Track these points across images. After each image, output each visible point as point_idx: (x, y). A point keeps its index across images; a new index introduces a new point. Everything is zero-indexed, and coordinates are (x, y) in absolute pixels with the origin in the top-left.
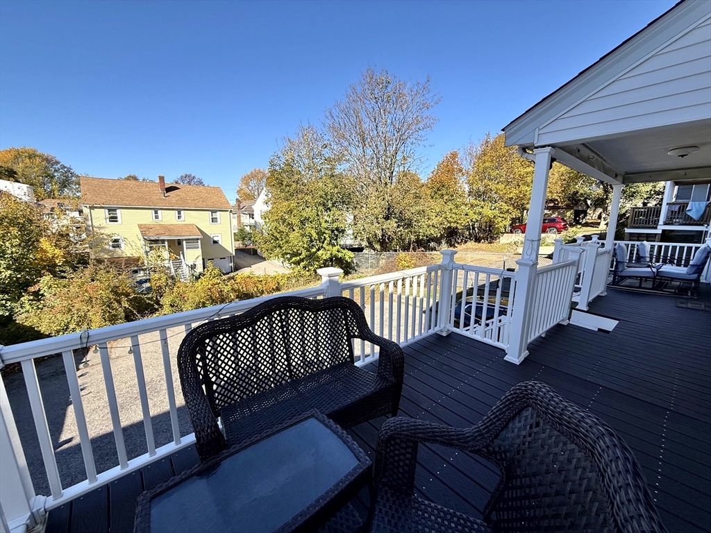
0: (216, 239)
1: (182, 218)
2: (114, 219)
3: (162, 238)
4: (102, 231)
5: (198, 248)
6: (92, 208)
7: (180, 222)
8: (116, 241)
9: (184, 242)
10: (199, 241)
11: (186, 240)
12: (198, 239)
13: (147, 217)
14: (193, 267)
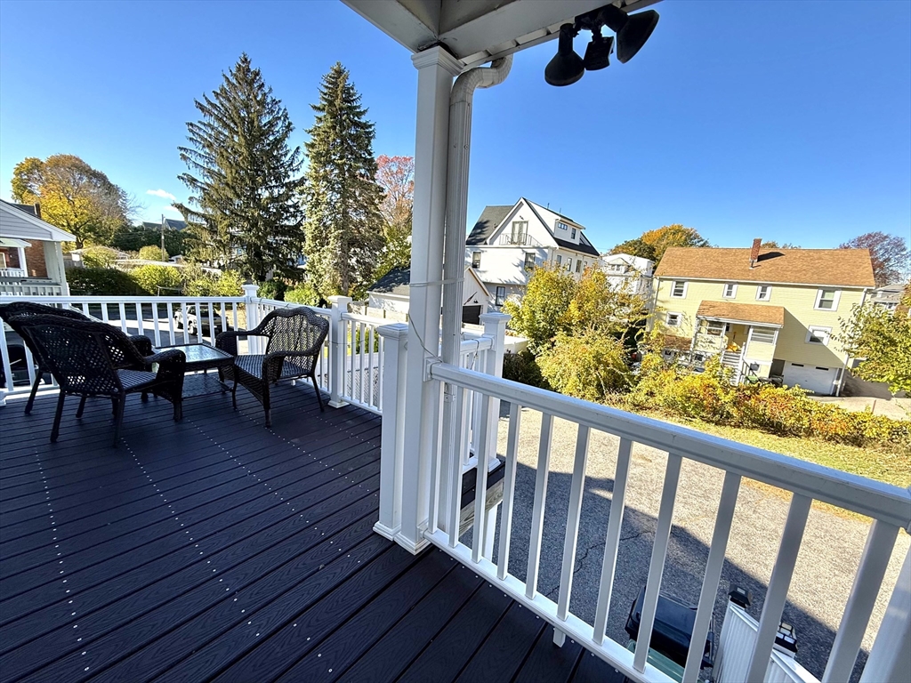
0: (817, 334)
1: (766, 298)
2: (678, 292)
3: (722, 320)
4: (665, 306)
5: (771, 342)
6: (661, 280)
7: (762, 302)
8: (674, 317)
9: (751, 330)
10: (777, 333)
11: (754, 327)
12: (775, 329)
13: (715, 293)
14: (754, 367)
